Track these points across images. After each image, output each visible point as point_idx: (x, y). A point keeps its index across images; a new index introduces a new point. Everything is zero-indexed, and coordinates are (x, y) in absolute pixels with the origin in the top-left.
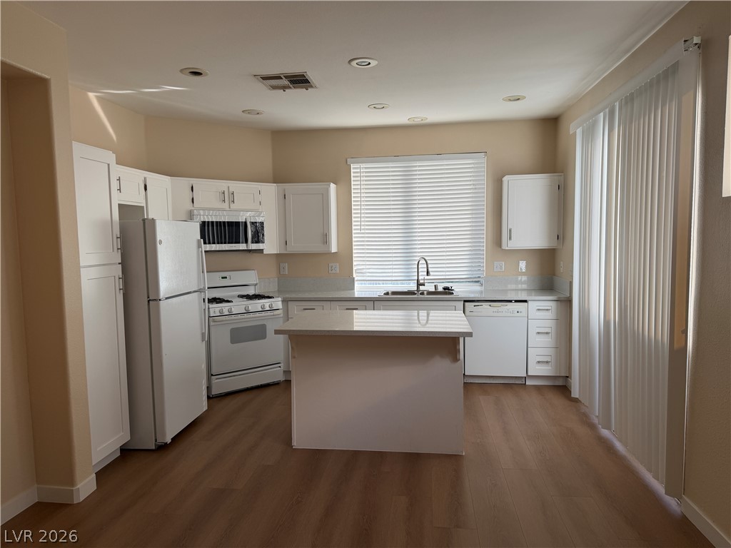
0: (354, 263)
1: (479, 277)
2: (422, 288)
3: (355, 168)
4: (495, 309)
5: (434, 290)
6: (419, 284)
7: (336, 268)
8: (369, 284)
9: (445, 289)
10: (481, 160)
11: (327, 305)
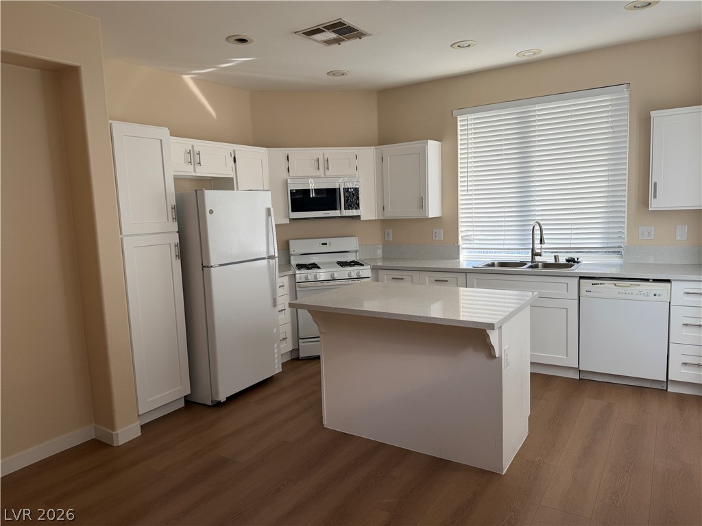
0: (460, 229)
1: (620, 247)
2: (537, 259)
3: (461, 121)
4: (622, 290)
5: (553, 261)
6: (534, 254)
7: (440, 234)
8: (479, 252)
9: (568, 260)
10: (624, 93)
11: (416, 275)
